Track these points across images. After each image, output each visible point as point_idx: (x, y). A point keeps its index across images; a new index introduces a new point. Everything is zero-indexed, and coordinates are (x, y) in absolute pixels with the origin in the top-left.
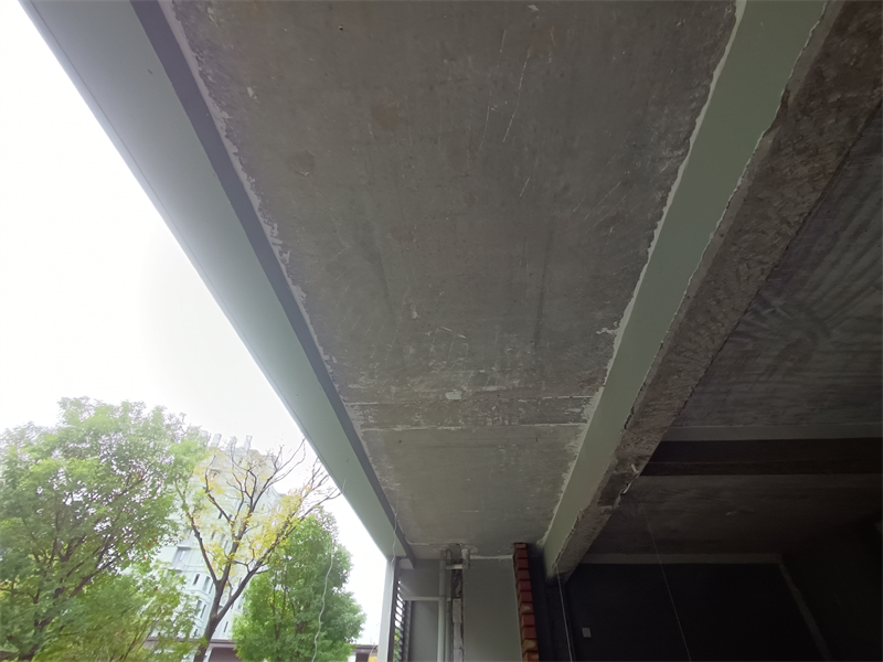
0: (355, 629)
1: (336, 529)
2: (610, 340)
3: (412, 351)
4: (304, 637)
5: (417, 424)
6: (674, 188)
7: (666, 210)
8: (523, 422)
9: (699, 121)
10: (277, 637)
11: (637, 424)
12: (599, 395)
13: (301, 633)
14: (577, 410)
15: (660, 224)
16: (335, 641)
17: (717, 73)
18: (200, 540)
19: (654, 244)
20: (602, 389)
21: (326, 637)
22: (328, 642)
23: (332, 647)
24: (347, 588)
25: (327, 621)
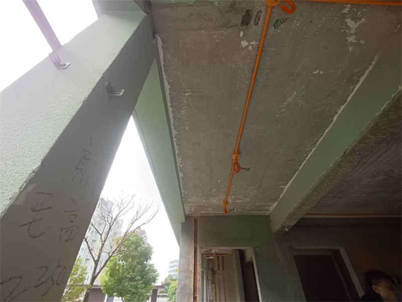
0: (154, 280)
1: (145, 236)
2: (283, 189)
3: (214, 190)
4: (133, 283)
5: (209, 211)
6: (310, 154)
7: (307, 159)
8: (247, 211)
9: (320, 140)
10: (120, 283)
11: (290, 217)
12: (276, 204)
13: (131, 281)
14: (267, 208)
15: (305, 162)
16: (146, 285)
17: (326, 131)
18: (87, 243)
19: (302, 166)
20: (277, 202)
21: (142, 283)
22: (143, 285)
23: (145, 287)
24: (151, 262)
25: (142, 277)
